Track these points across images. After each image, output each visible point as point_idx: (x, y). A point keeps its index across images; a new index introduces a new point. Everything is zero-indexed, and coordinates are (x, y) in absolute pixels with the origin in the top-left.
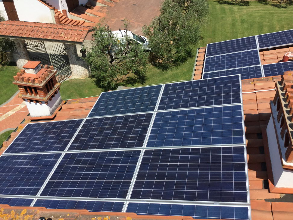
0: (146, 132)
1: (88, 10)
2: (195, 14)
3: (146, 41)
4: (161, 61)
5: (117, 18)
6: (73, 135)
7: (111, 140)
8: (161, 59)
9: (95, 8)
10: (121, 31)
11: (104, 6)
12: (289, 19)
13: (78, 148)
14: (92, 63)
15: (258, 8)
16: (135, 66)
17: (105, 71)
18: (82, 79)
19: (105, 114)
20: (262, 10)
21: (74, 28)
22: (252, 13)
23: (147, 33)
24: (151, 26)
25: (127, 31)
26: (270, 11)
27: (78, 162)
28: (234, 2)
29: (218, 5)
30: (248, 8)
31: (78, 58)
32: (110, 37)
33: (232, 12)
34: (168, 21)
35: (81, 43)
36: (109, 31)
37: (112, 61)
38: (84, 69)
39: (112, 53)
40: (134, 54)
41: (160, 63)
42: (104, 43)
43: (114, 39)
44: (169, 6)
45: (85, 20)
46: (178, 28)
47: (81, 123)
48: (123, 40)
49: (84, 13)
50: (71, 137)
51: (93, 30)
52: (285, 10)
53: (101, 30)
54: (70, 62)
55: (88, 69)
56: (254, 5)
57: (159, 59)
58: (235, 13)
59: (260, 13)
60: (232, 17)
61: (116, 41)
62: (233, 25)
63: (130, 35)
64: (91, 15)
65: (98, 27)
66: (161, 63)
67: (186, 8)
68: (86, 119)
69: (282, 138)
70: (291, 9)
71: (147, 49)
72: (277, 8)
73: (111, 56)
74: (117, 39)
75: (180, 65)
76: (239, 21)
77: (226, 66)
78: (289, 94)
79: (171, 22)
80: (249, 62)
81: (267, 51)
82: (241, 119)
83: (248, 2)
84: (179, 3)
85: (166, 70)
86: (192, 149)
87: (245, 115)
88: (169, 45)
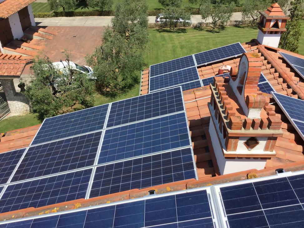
0: (96, 150)
1: (24, 44)
2: (137, 42)
3: (90, 70)
4: (108, 90)
5: (57, 50)
6: (15, 166)
7: (58, 164)
8: (108, 87)
9: (32, 42)
10: (63, 62)
11: (41, 39)
12: (222, 42)
13: (22, 178)
14: (32, 97)
15: (194, 34)
16: (81, 96)
17: (48, 104)
18: (23, 116)
19: (50, 140)
20: (199, 36)
21: (9, 62)
22: (189, 39)
23: (90, 62)
24: (94, 56)
25: (68, 62)
26: (205, 37)
27: (23, 192)
28: (172, 30)
29: (157, 33)
30: (186, 35)
31: (16, 94)
32: (50, 68)
33: (172, 39)
34: (111, 49)
35: (18, 77)
36: (50, 62)
37: (55, 92)
38: (24, 104)
39: (55, 85)
40: (79, 83)
41: (107, 91)
42: (45, 74)
43: (55, 70)
44: (110, 36)
45: (21, 54)
46: (122, 55)
47: (23, 152)
48: (65, 71)
49: (20, 47)
50: (13, 168)
51: (31, 62)
52: (219, 35)
53: (40, 61)
54: (7, 98)
55: (28, 104)
56: (191, 32)
57: (106, 88)
58: (175, 40)
59: (197, 38)
60: (172, 43)
61: (58, 72)
62: (174, 51)
63: (73, 65)
64: (28, 49)
65: (37, 60)
66: (109, 91)
67: (128, 38)
68: (29, 147)
69: (221, 132)
70: (224, 33)
71: (93, 78)
72: (211, 34)
73: (54, 88)
74: (59, 70)
75: (128, 92)
76: (178, 47)
77: (170, 83)
78: (221, 92)
79: (114, 50)
80: (189, 78)
81: (204, 67)
82: (185, 124)
83: (185, 29)
84: (120, 33)
85: (114, 98)
86: (144, 158)
87: (189, 121)
88: (114, 72)
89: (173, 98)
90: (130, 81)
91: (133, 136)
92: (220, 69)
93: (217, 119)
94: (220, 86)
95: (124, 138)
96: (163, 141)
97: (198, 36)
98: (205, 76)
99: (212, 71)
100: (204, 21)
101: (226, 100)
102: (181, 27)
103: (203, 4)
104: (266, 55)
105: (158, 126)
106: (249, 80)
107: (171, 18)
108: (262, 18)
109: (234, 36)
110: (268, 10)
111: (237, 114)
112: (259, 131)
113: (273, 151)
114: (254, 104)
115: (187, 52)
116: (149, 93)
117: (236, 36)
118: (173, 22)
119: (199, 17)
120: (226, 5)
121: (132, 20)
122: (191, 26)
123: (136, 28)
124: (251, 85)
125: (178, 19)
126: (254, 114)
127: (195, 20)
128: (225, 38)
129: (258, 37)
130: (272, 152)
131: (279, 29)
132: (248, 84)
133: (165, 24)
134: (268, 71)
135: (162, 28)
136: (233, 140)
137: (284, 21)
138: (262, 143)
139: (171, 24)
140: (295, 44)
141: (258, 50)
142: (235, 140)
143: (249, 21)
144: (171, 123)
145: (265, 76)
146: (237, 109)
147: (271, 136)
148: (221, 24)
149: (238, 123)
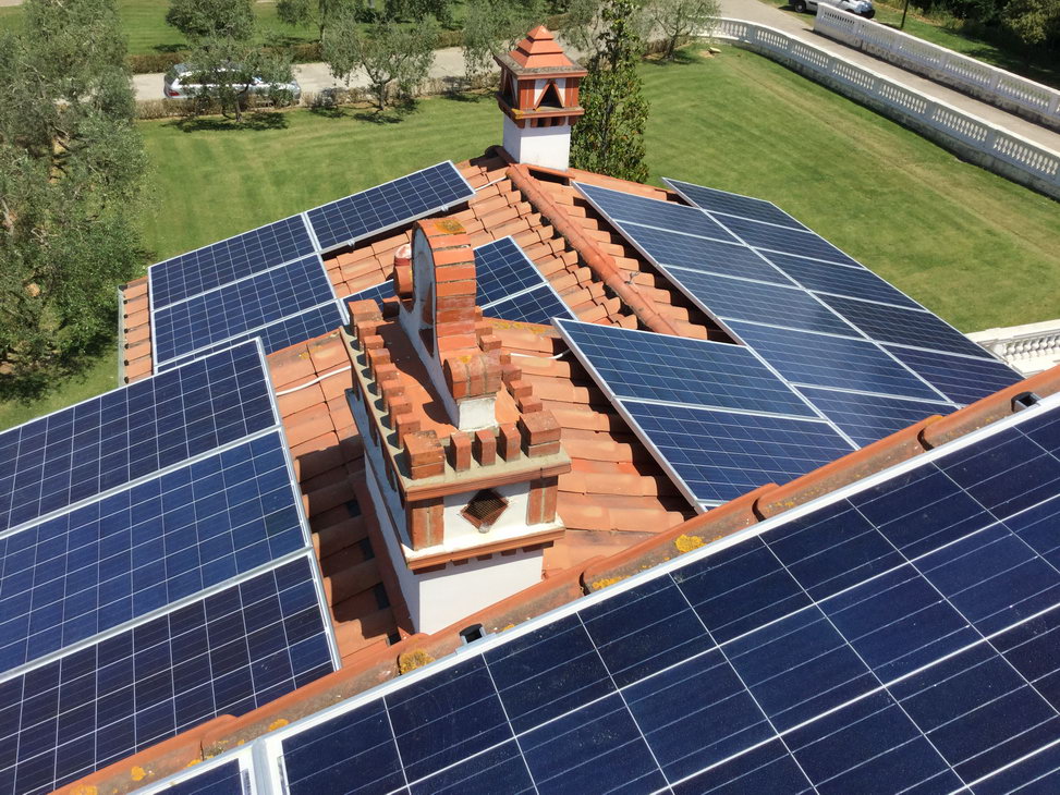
2: (98, 176)
4: (6, 369)
8: (5, 360)
12: (416, 154)
15: (316, 130)
20: (332, 137)
22: (300, 149)
26: (355, 137)
28: (232, 122)
29: (179, 135)
30: (285, 135)
33: (236, 154)
41: (4, 376)
46: (46, 229)
52: (399, 129)
56: (302, 124)
58: (249, 156)
59: (327, 145)
60: (241, 169)
62: (251, 194)
66: (9, 376)
67: (61, 161)
69: (393, 486)
70: (415, 122)
72: (373, 126)
75: (88, 367)
76: (266, 178)
77: (230, 323)
78: (372, 353)
79: (6, 215)
80: (299, 298)
81: (347, 254)
82: (284, 473)
83: (279, 116)
84: (27, 145)
85: (37, 397)
86: (139, 630)
87: (297, 462)
88: (22, 300)
89: (231, 385)
90: (90, 324)
91: (91, 554)
92: (398, 256)
93: (376, 445)
94: (368, 332)
95: (58, 568)
96: (209, 551)
97: (328, 136)
98: (354, 285)
99: (373, 265)
100: (340, 83)
101: (390, 382)
102: (266, 109)
103: (329, 26)
104: (533, 196)
105: (185, 496)
106: (443, 307)
107: (222, 78)
108: (507, 78)
109: (449, 130)
110: (520, 50)
111: (427, 423)
112: (499, 469)
113: (553, 521)
114: (467, 384)
115: (298, 195)
116: (156, 369)
117: (456, 129)
118: (231, 93)
119: (322, 69)
120: (410, 26)
121: (71, 95)
122: (300, 104)
123: (88, 125)
124: (456, 324)
125: (250, 81)
126: (478, 417)
127: (311, 80)
128: (423, 140)
129: (505, 140)
130: (552, 524)
131: (561, 110)
132: (443, 321)
133: (204, 102)
134: (546, 250)
135: (193, 116)
136: (425, 510)
137: (571, 82)
138: (518, 503)
139: (224, 100)
140: (634, 144)
141: (509, 181)
142: (432, 508)
143: (490, 75)
144: (233, 477)
145: (537, 265)
146: (426, 407)
147: (537, 476)
148: (402, 92)
149: (429, 454)
